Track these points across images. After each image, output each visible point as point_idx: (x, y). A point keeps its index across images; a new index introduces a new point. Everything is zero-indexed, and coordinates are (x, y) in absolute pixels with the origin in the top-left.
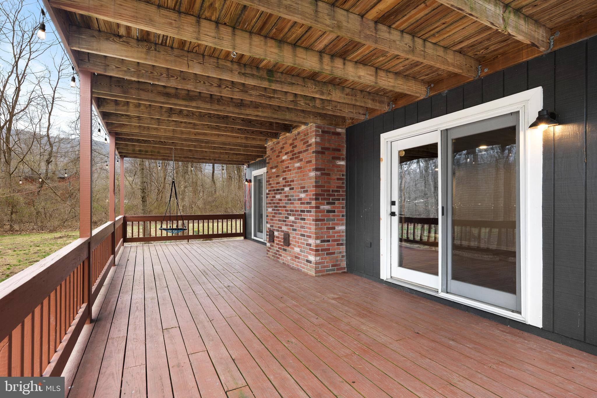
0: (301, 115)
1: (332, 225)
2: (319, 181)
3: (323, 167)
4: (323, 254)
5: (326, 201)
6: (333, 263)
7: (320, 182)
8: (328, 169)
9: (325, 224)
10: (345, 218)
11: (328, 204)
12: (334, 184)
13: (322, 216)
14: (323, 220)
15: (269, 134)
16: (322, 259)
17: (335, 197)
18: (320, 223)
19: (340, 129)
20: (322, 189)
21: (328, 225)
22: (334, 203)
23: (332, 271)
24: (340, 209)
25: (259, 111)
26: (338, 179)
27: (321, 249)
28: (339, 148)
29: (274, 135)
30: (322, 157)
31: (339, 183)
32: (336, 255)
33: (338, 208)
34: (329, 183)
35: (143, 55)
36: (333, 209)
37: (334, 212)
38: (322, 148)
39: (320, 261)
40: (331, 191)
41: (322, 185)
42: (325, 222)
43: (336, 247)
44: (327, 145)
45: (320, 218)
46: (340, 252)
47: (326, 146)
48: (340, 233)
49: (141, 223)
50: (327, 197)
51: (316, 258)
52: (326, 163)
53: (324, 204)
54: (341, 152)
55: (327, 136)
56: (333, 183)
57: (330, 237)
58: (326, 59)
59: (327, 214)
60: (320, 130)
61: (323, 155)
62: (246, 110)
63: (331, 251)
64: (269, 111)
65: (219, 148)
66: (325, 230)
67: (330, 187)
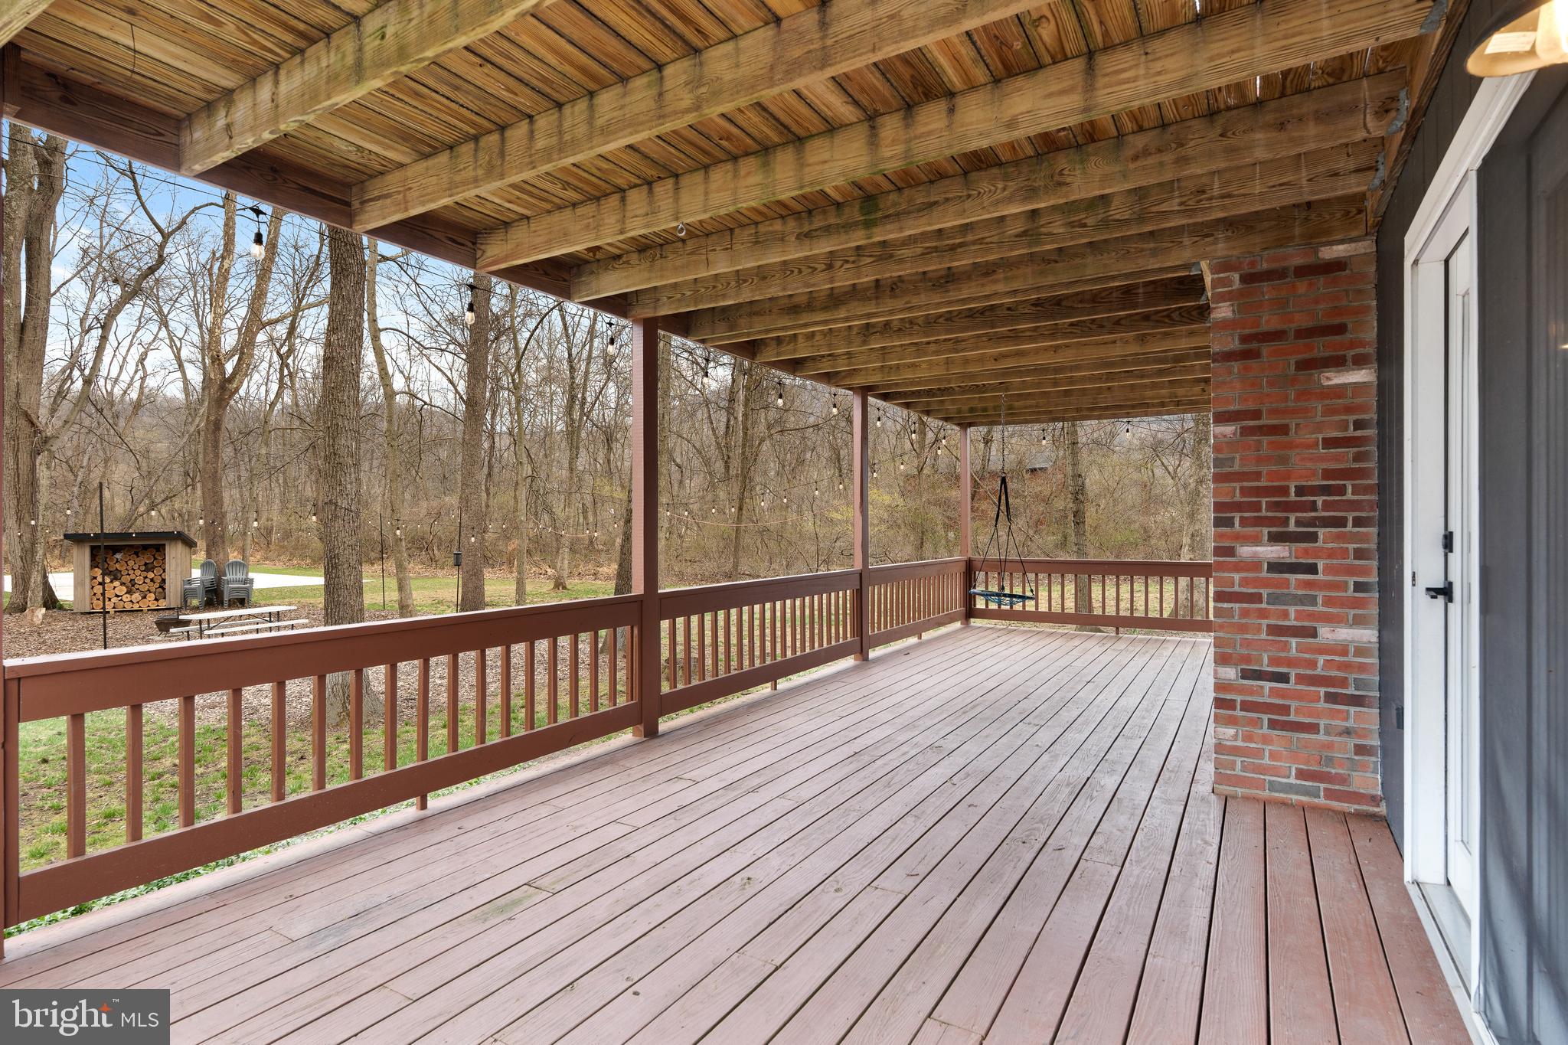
0: (1142, 250)
1: (1296, 619)
2: (1233, 459)
3: (1251, 406)
4: (1257, 723)
5: (1266, 531)
6: (1307, 763)
7: (1237, 462)
8: (1274, 412)
9: (1263, 614)
10: (1377, 595)
11: (1275, 538)
12: (1310, 465)
13: (1244, 582)
14: (1256, 598)
15: (1175, 315)
16: (1248, 738)
17: (1313, 514)
18: (1236, 606)
19: (1341, 247)
20: (1245, 484)
21: (1278, 618)
22: (1313, 537)
23: (1297, 793)
24: (1348, 561)
25: (996, 282)
26: (1329, 443)
27: (1242, 702)
28: (1337, 321)
29: (1194, 313)
30: (1246, 369)
31: (1336, 458)
32: (1321, 737)
33: (1331, 554)
34: (1284, 460)
35: (646, 275)
36: (1301, 560)
37: (1312, 569)
38: (1244, 339)
39: (1240, 743)
40: (1293, 490)
41: (1245, 469)
42: (1264, 605)
43: (1322, 704)
44: (1269, 322)
45: (1237, 589)
46: (1347, 728)
47: (1264, 328)
48: (1345, 653)
49: (1070, 577)
50: (1270, 514)
51: (1221, 730)
52: (1267, 390)
53: (1256, 541)
54: (1349, 336)
55: (1267, 291)
56: (1303, 459)
57: (1290, 663)
58: (891, 126)
59: (1270, 575)
60: (1236, 276)
61: (1252, 363)
62: (960, 289)
63: (1292, 718)
64: (1029, 270)
65: (1123, 375)
66: (1263, 636)
67: (1288, 476)
